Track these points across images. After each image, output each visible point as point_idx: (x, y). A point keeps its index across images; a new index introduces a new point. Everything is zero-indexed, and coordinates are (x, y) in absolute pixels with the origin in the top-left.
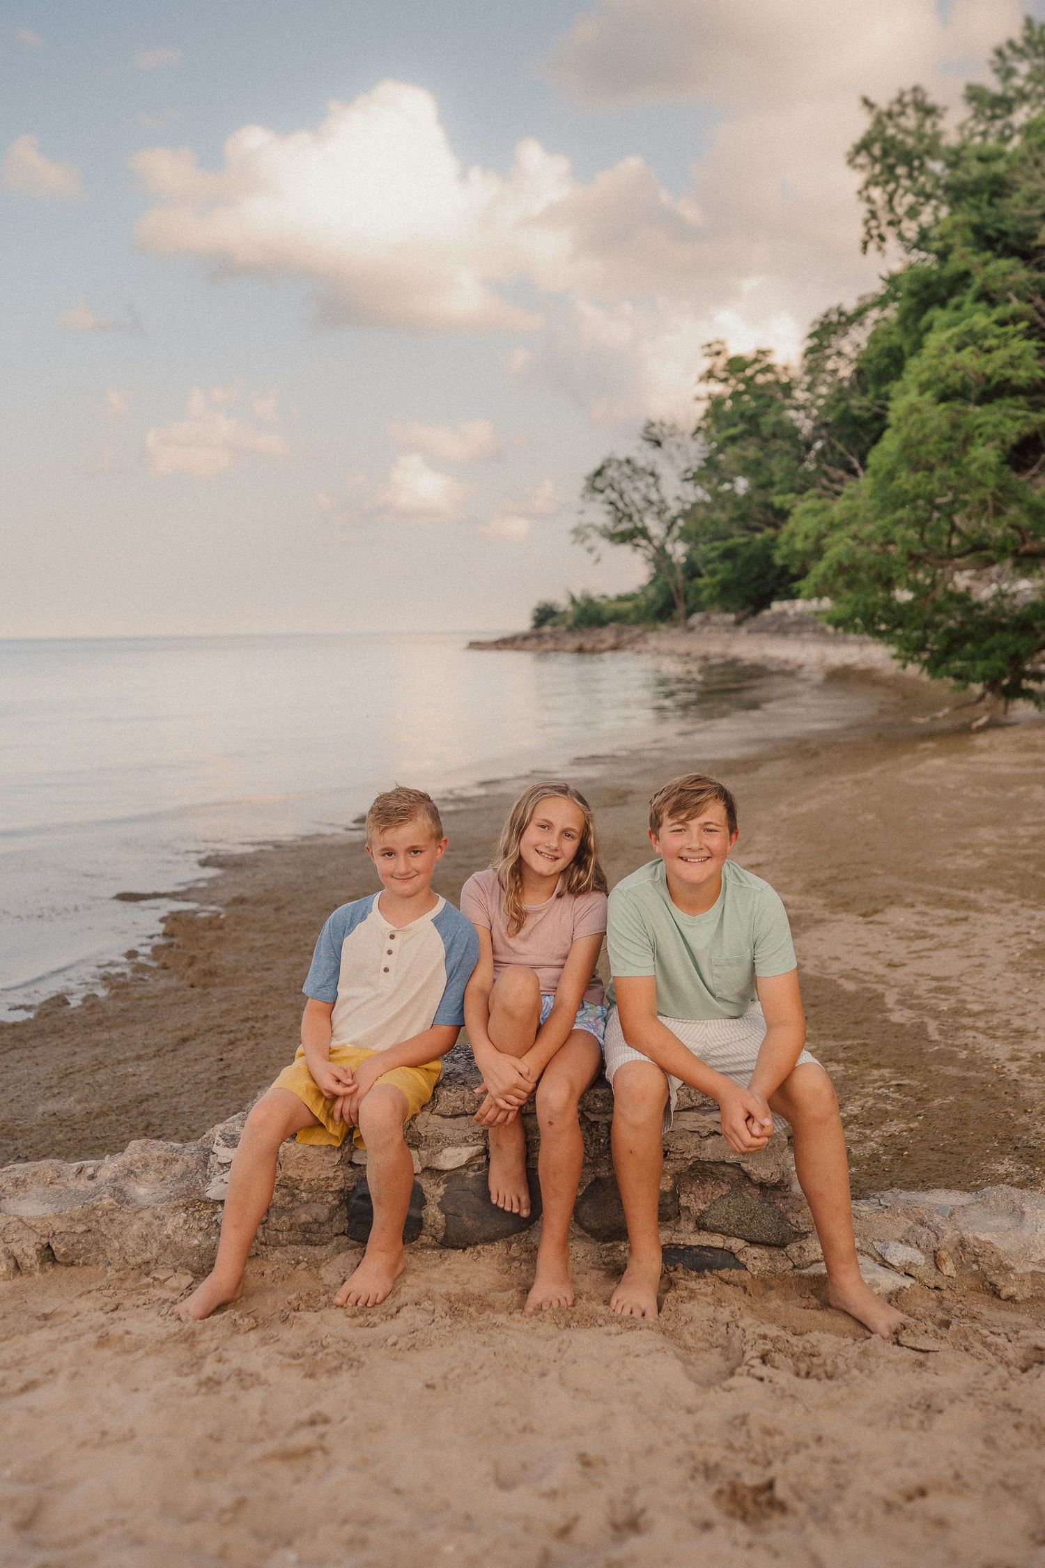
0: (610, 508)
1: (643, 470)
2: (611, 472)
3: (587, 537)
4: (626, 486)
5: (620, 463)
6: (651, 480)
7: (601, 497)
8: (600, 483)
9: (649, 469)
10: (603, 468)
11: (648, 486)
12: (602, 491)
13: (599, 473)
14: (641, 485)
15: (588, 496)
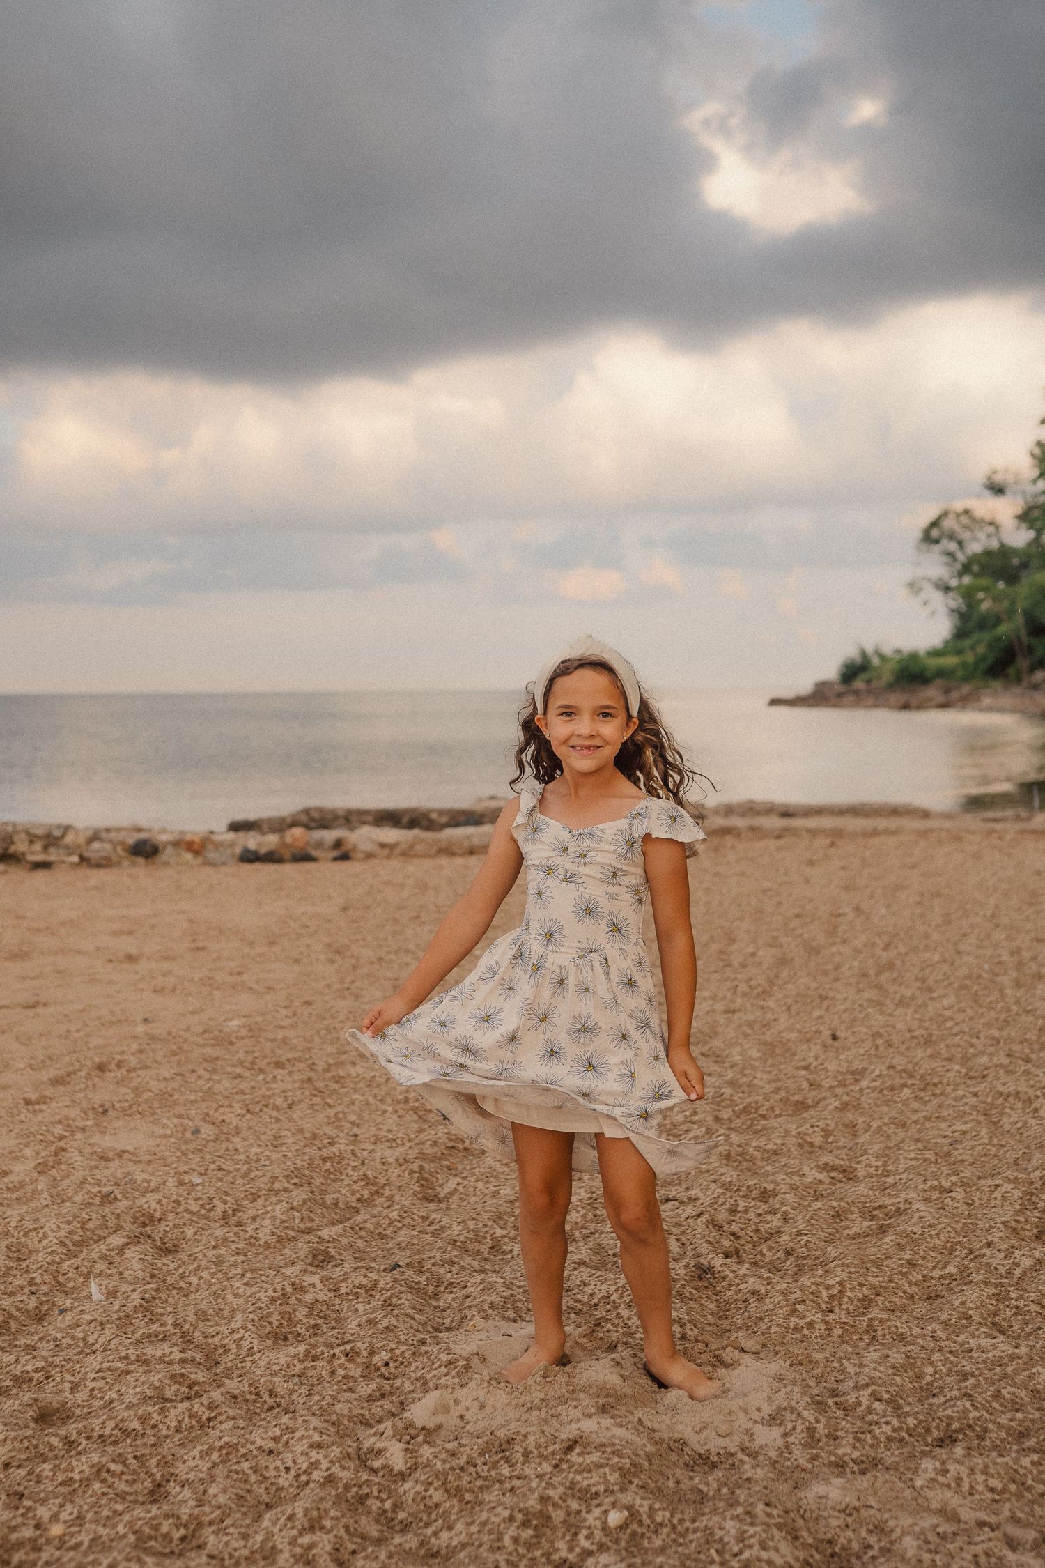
0: (946, 559)
1: (983, 521)
2: (949, 523)
3: (921, 589)
4: (966, 535)
5: (958, 515)
6: (991, 529)
7: (936, 548)
8: (935, 533)
9: (988, 517)
10: (939, 518)
11: (989, 536)
12: (937, 542)
13: (934, 524)
14: (981, 535)
15: (924, 546)
